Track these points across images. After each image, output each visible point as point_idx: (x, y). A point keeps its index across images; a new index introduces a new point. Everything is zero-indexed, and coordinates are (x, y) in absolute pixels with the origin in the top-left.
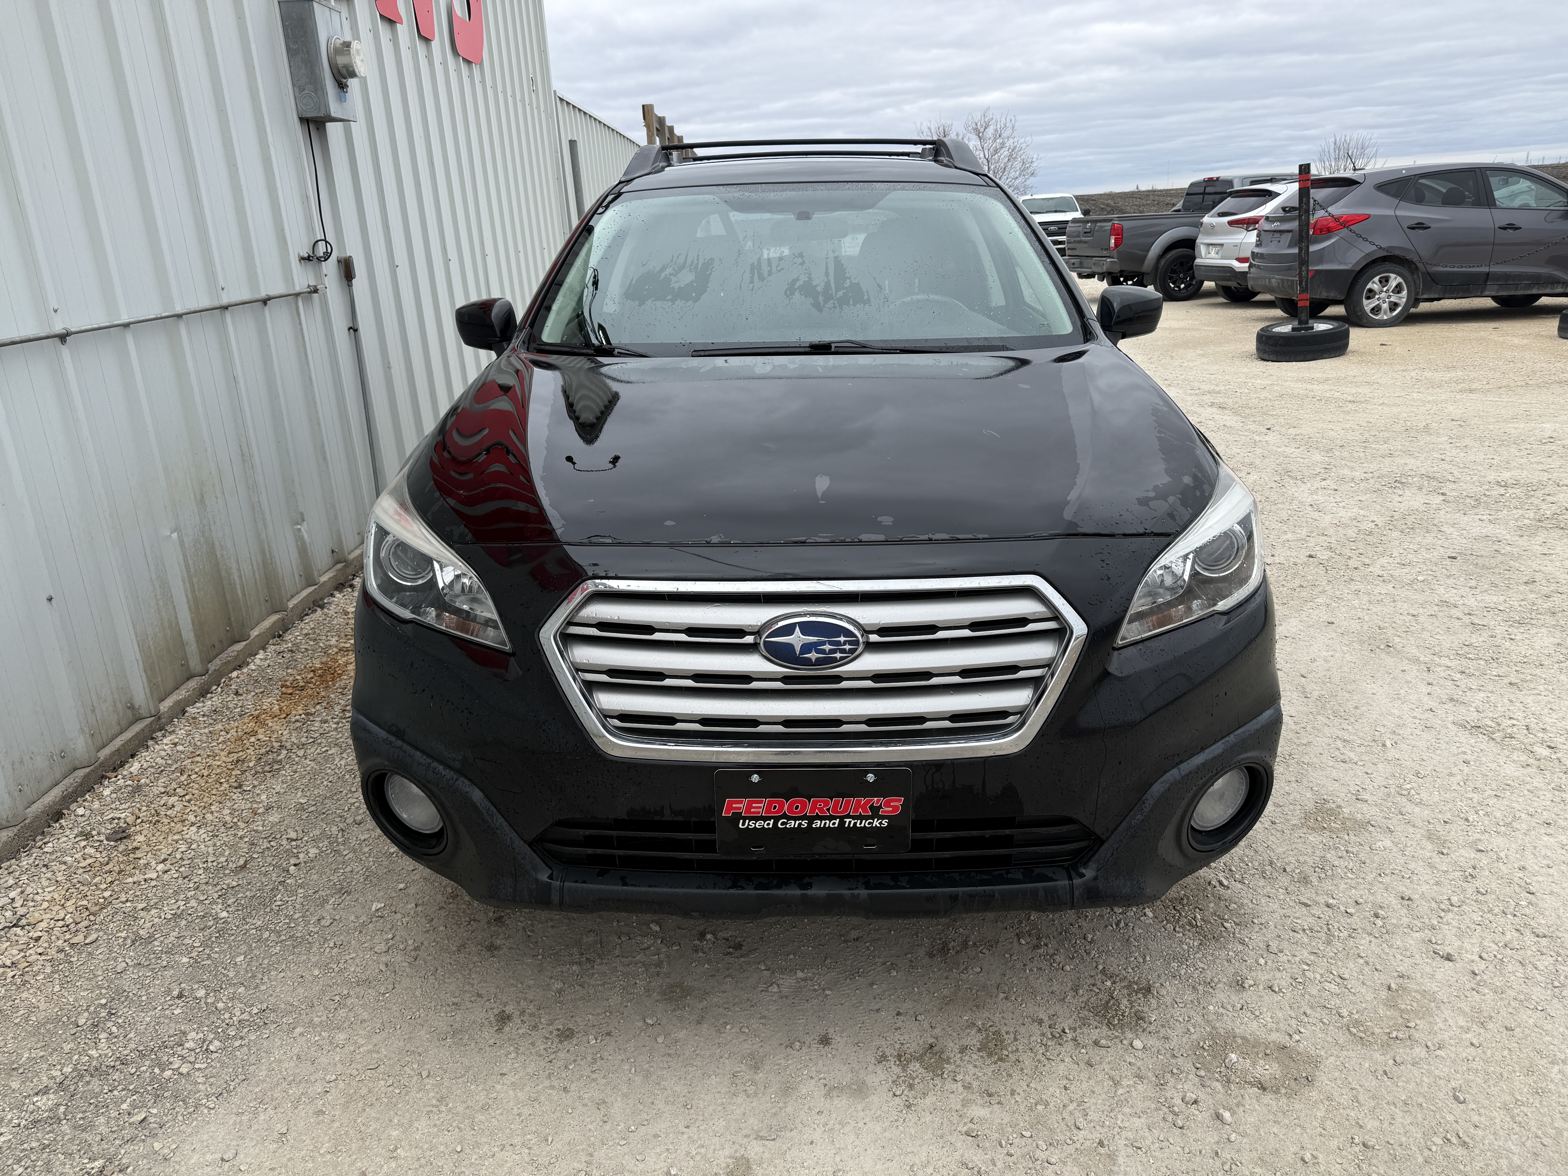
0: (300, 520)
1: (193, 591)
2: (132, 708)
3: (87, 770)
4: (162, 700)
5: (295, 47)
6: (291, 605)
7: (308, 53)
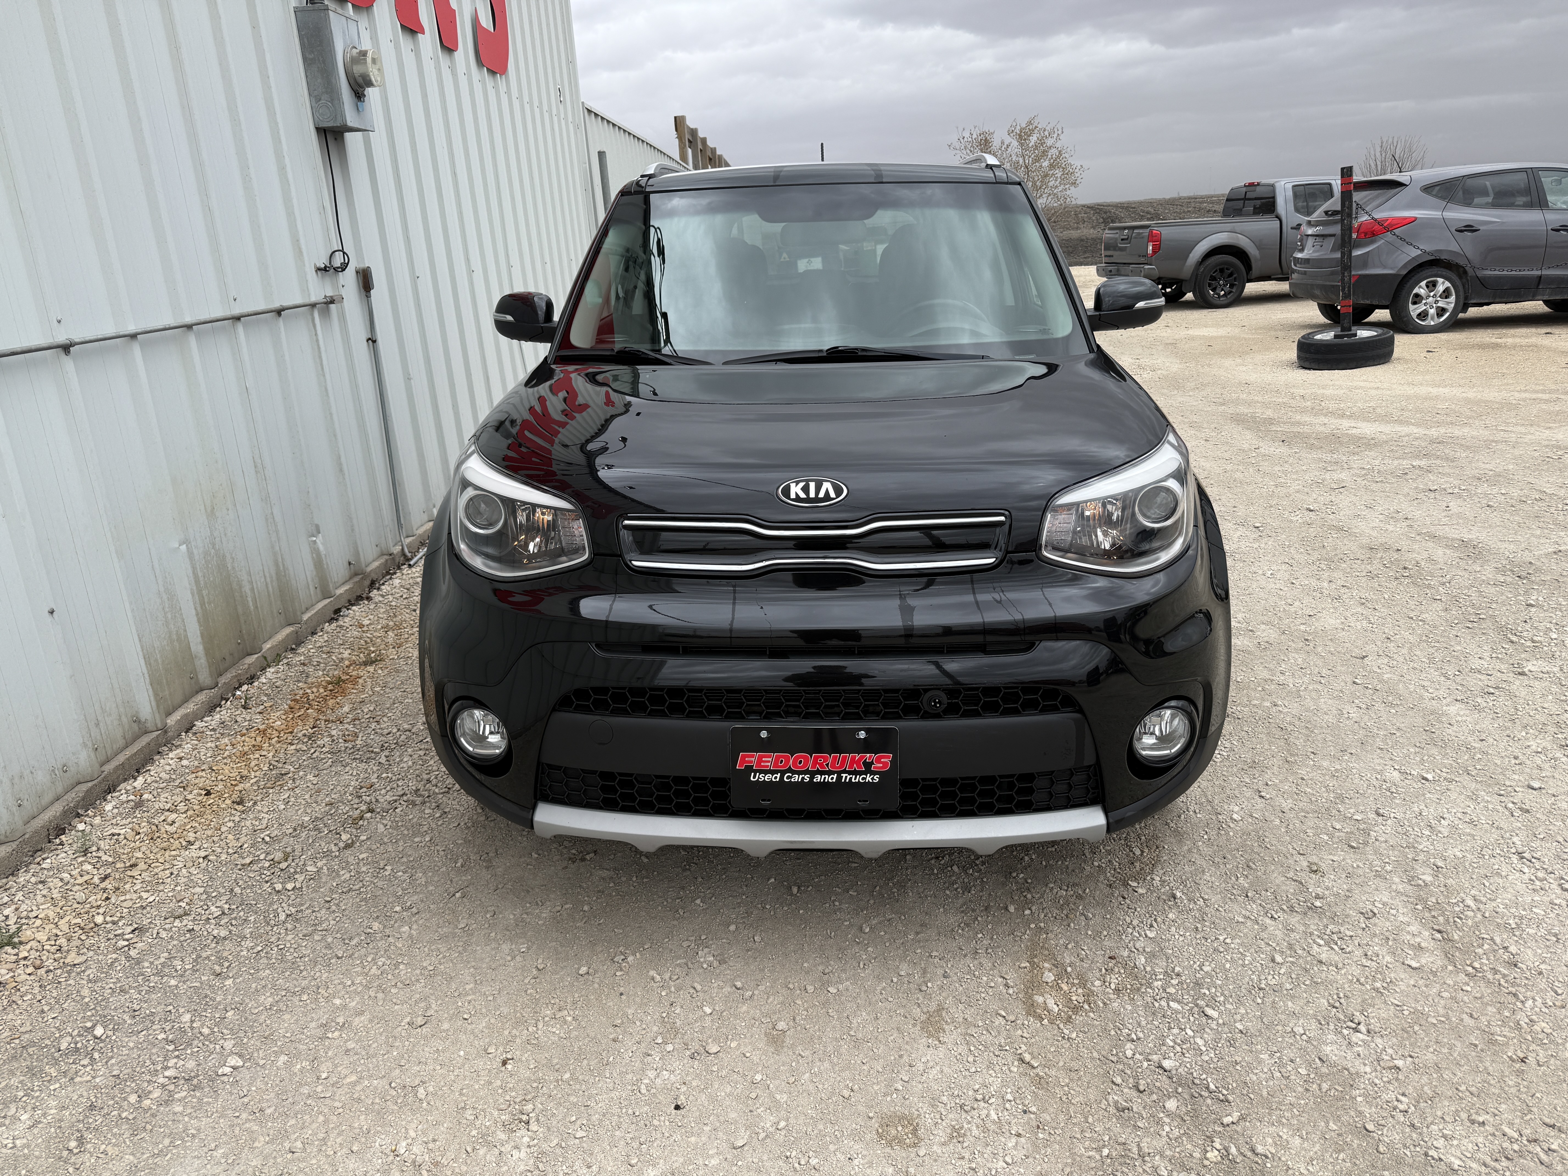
0: (315, 533)
1: (202, 604)
2: (137, 721)
3: (90, 784)
4: (169, 714)
5: (313, 55)
6: (306, 617)
7: (324, 62)
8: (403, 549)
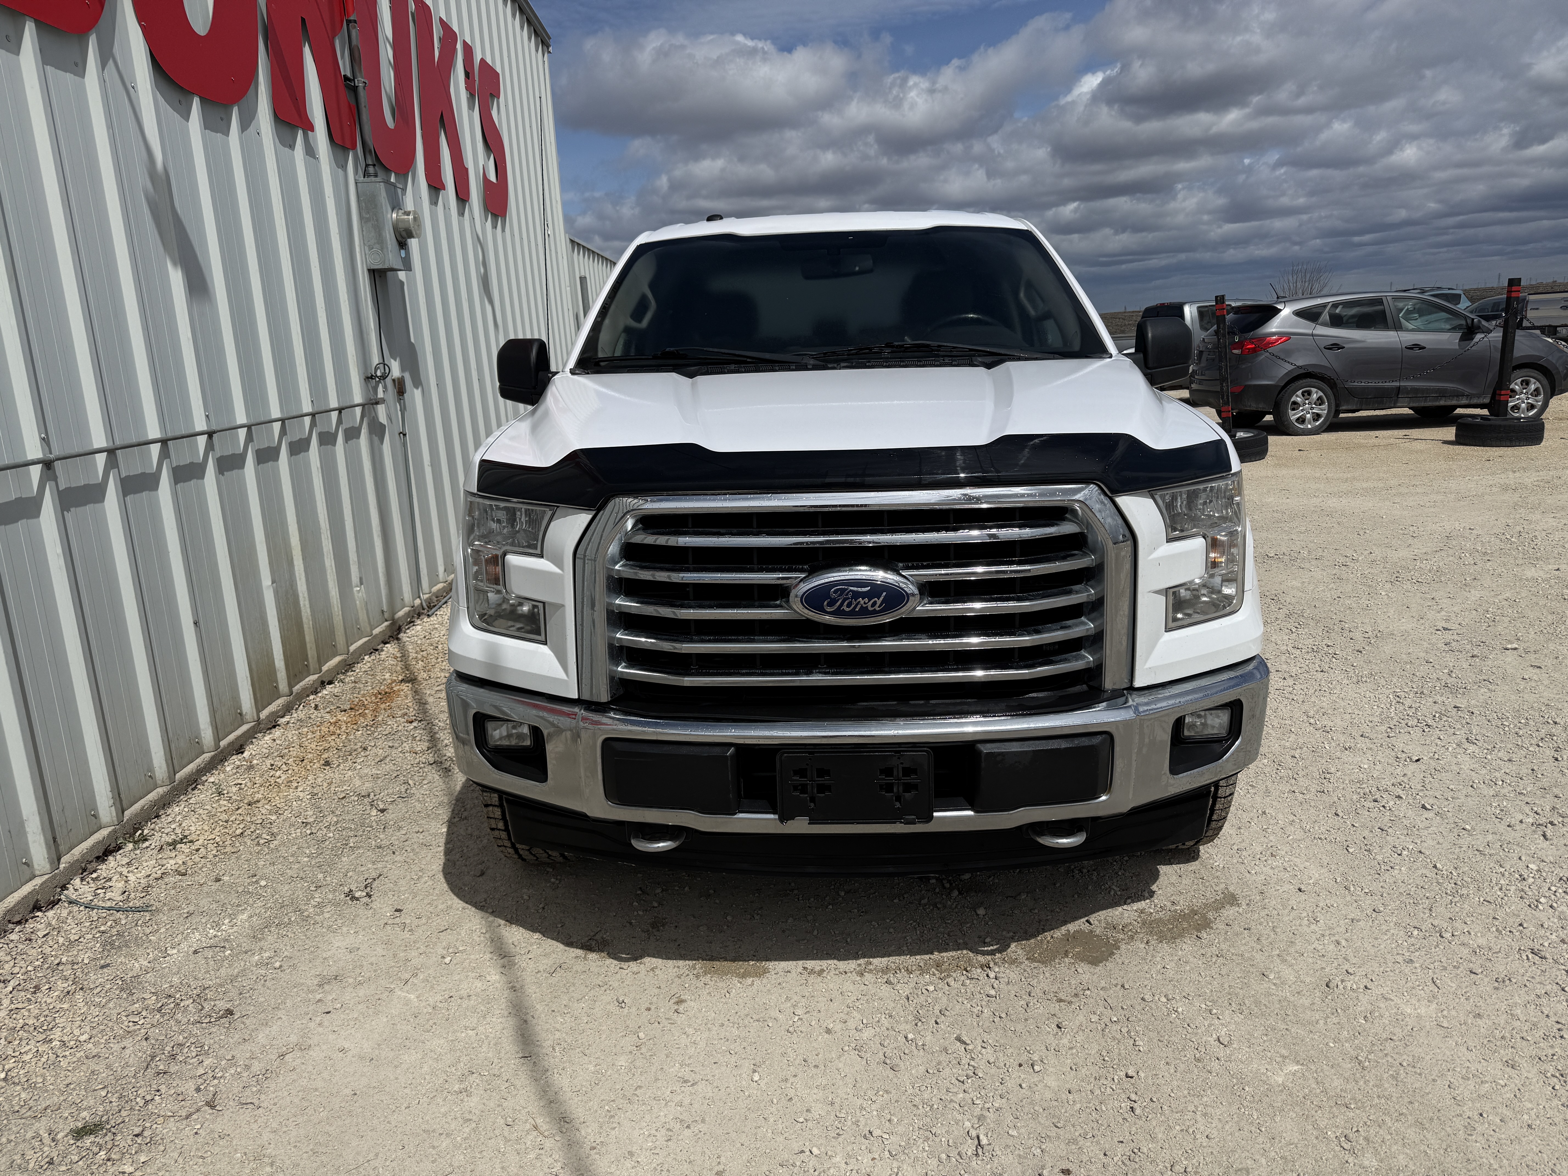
1: (283, 630)
2: (241, 713)
3: (213, 753)
4: (262, 710)
5: (368, 216)
6: (351, 650)
7: (377, 220)
8: (421, 603)
